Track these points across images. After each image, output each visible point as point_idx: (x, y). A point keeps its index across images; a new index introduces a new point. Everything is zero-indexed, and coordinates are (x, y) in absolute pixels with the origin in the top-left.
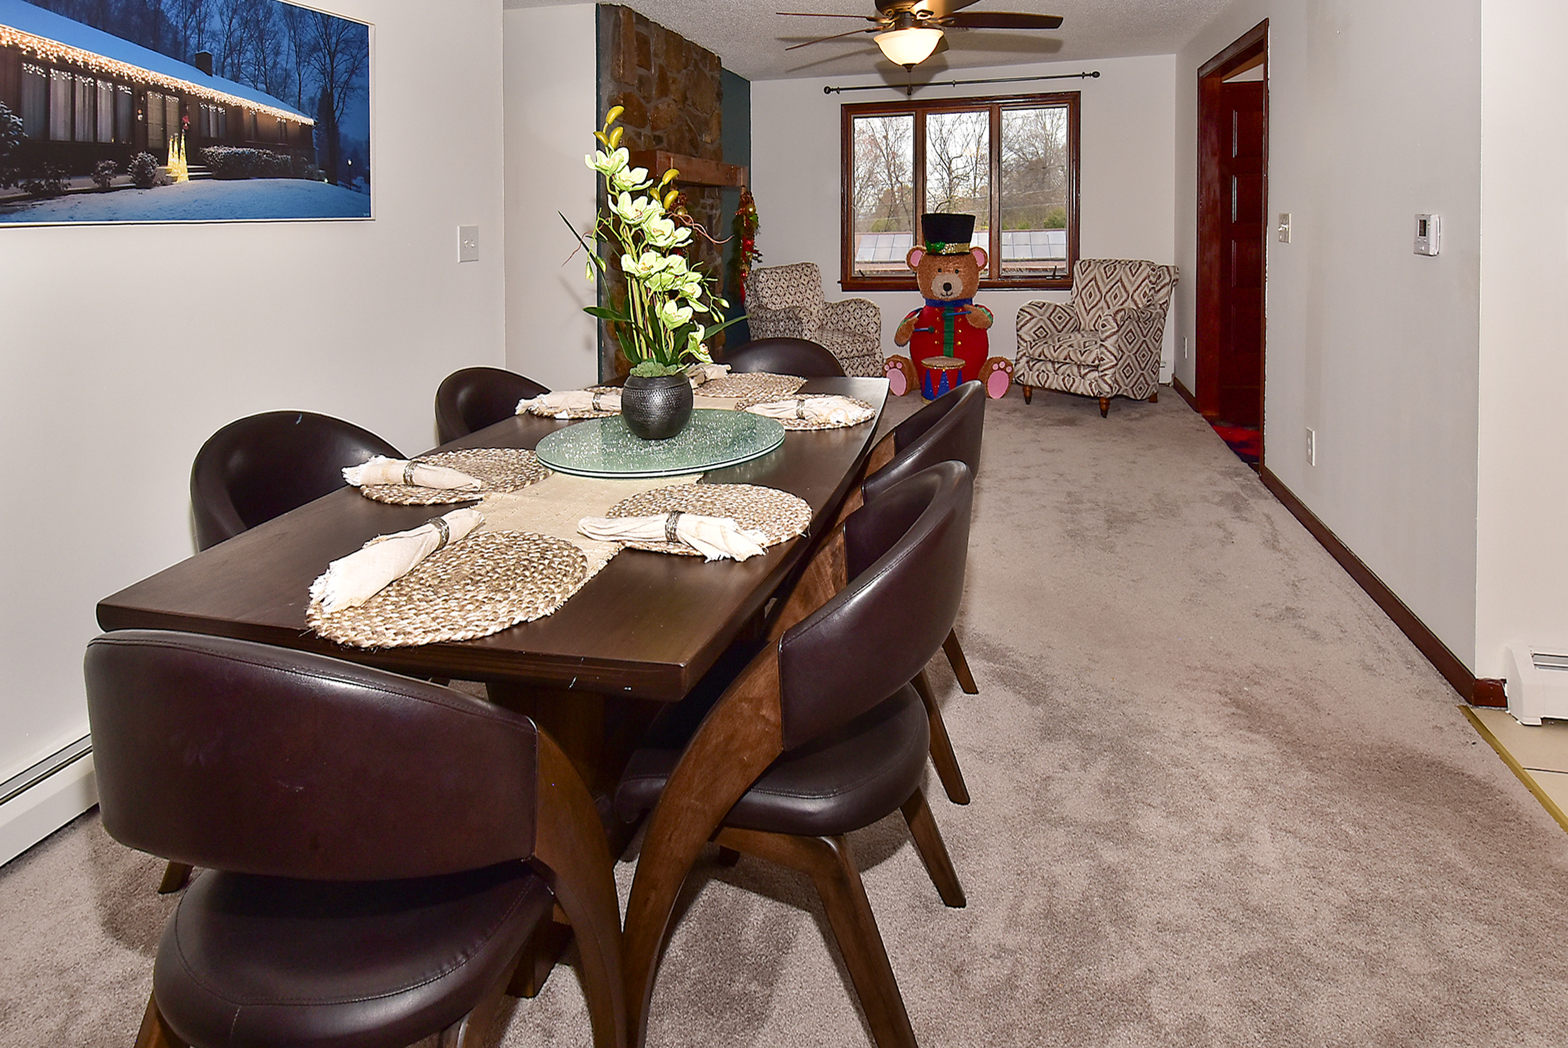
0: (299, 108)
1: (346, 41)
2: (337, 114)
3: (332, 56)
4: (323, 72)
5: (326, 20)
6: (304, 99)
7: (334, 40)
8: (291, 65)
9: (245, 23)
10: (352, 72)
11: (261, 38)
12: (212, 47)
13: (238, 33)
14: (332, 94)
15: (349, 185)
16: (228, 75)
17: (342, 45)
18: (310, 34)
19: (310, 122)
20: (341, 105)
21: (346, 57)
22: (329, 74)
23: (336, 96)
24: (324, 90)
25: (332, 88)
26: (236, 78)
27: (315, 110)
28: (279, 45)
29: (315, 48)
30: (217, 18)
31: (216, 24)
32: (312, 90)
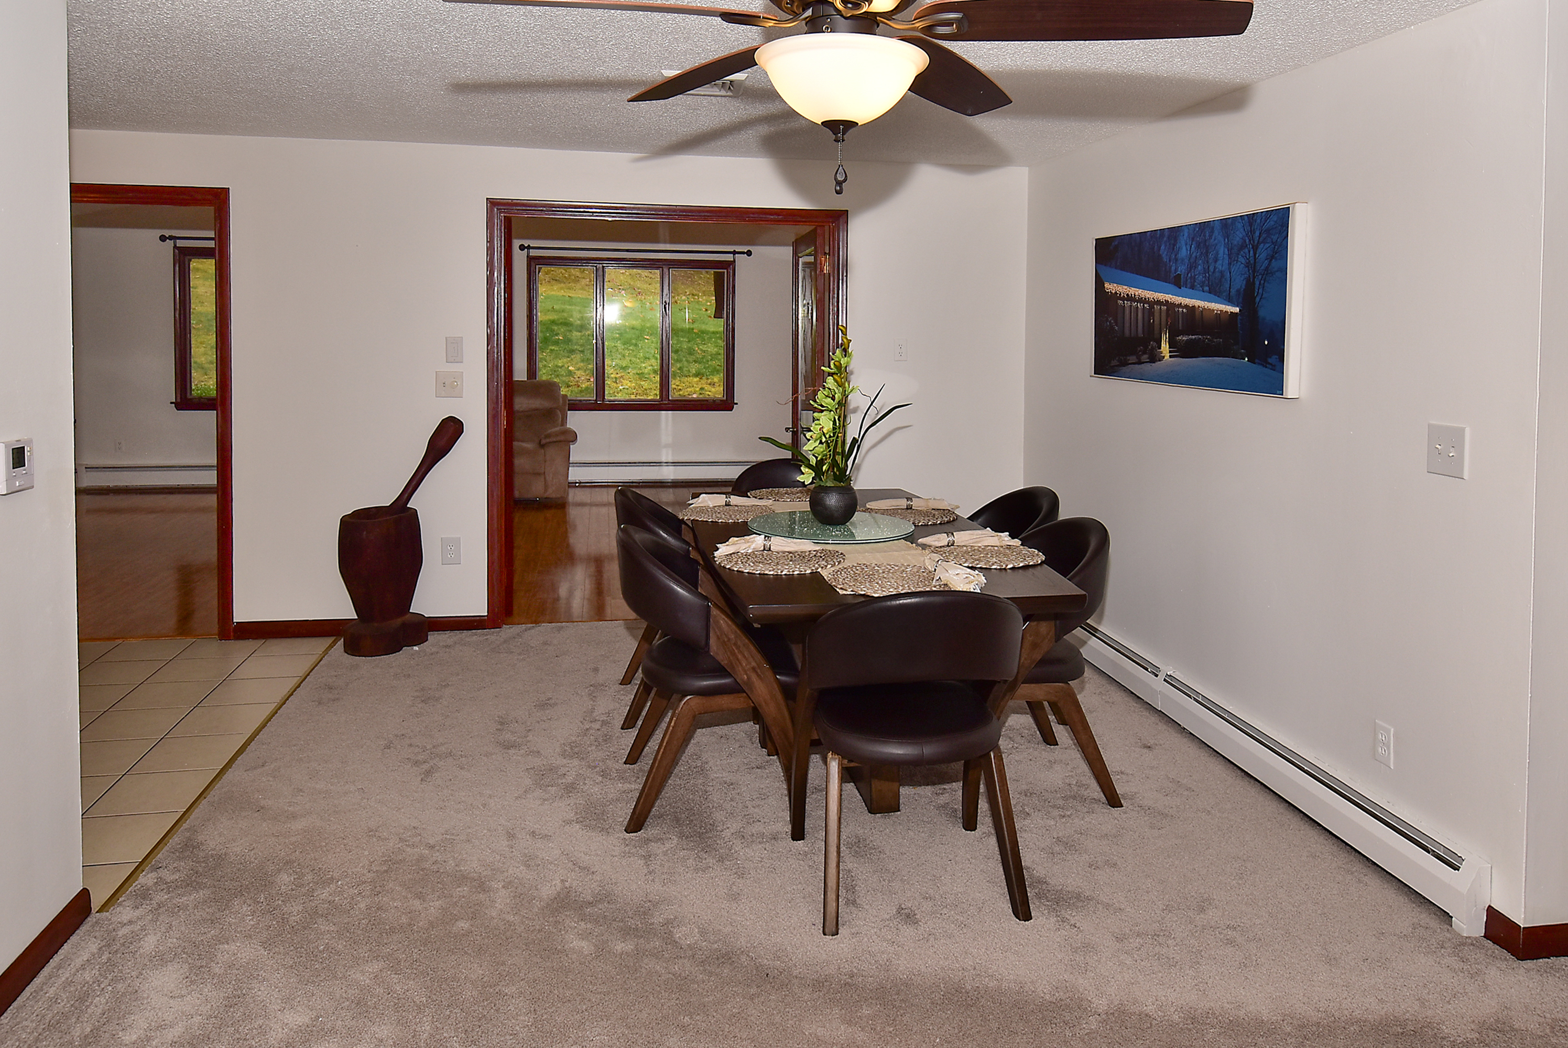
0: (1230, 301)
1: (1268, 231)
2: (1257, 299)
3: (1255, 248)
4: (1247, 265)
5: (1251, 218)
6: (1233, 291)
7: (1257, 233)
8: (1225, 267)
9: (1198, 246)
10: (1271, 258)
11: (1207, 253)
12: (1182, 269)
13: (1194, 254)
14: (1254, 283)
15: (1265, 363)
16: (1189, 286)
17: (1264, 236)
18: (1239, 235)
19: (1237, 310)
20: (1260, 291)
21: (1267, 245)
22: (1252, 266)
23: (1257, 283)
24: (1248, 280)
25: (1254, 277)
26: (1192, 287)
27: (1241, 300)
28: (1217, 253)
29: (1243, 246)
30: (1184, 248)
31: (1184, 253)
32: (1239, 283)
